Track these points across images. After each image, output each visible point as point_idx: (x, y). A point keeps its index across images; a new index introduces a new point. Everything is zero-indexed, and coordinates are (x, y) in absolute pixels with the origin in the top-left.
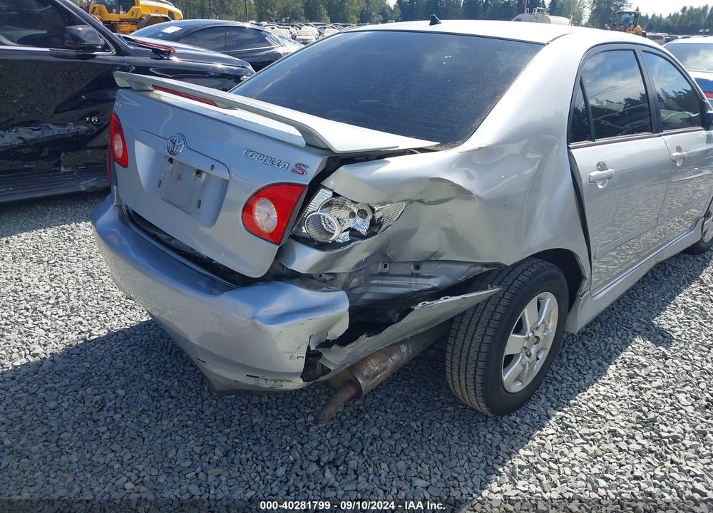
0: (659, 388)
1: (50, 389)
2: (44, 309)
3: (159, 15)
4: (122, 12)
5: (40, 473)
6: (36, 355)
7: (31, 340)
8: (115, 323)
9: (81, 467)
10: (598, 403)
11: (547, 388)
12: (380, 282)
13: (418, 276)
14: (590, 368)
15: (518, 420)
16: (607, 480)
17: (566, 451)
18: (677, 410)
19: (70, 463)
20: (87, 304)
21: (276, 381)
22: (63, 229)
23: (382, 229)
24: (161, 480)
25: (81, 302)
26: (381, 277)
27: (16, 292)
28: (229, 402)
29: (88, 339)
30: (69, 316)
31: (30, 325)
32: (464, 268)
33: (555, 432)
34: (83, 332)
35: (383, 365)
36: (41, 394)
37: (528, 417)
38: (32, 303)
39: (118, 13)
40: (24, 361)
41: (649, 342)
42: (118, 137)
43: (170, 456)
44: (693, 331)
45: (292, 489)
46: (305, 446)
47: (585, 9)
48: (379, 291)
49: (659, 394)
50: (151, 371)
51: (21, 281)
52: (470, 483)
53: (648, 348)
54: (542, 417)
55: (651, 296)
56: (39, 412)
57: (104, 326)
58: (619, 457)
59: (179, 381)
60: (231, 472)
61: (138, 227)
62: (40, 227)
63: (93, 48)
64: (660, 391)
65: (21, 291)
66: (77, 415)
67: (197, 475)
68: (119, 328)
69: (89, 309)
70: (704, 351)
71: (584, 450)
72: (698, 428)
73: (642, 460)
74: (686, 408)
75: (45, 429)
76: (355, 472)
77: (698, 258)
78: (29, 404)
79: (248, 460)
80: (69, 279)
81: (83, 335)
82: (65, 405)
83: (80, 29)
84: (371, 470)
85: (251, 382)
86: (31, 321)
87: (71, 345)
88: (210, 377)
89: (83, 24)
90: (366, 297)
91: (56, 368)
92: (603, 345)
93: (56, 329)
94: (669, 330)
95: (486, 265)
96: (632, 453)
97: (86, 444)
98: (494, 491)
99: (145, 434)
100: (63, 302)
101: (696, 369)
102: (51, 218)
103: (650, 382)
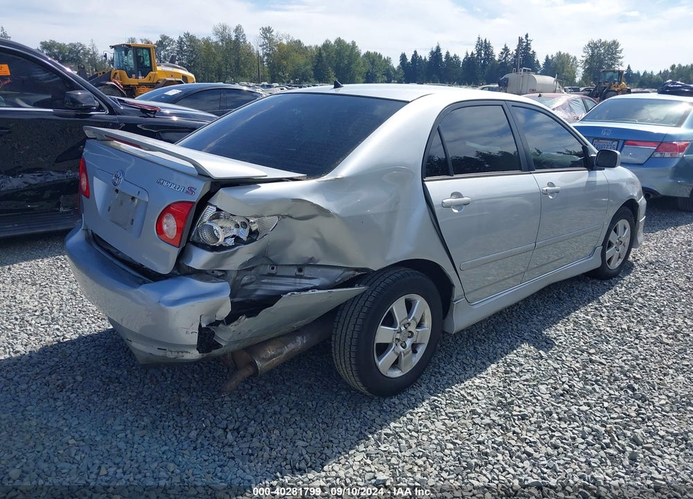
0: (527, 380)
1: (25, 376)
2: (30, 319)
3: (173, 79)
4: (140, 77)
5: (5, 433)
6: (18, 352)
7: (15, 341)
8: (86, 330)
9: (38, 429)
10: (469, 391)
11: (430, 379)
12: (270, 281)
13: (301, 277)
14: (474, 366)
15: (397, 402)
16: (454, 444)
17: (428, 424)
18: (535, 396)
19: (30, 426)
20: (66, 316)
21: (178, 352)
22: (58, 259)
23: (259, 237)
24: (98, 439)
25: (61, 314)
26: (270, 277)
27: (10, 306)
28: (165, 386)
29: (61, 341)
30: (49, 324)
31: (17, 331)
32: (339, 272)
33: (424, 410)
34: (58, 336)
35: (279, 351)
36: (16, 378)
37: (406, 399)
38: (22, 314)
39: (137, 78)
40: (8, 356)
41: (532, 347)
42: (84, 175)
43: (109, 422)
44: (575, 339)
45: (199, 446)
46: (217, 417)
47: (578, 68)
48: (269, 288)
49: (524, 385)
50: (108, 364)
51: (15, 298)
52: (342, 444)
53: (530, 351)
54: (418, 400)
55: (550, 312)
56: (13, 392)
57: (77, 332)
58: (471, 428)
59: (128, 371)
60: (154, 434)
61: (99, 245)
62: (39, 257)
63: (89, 109)
64: (526, 383)
65: (14, 306)
66: (41, 394)
67: (126, 435)
68: (88, 333)
69: (68, 319)
70: (578, 354)
71: (444, 424)
72: (548, 409)
73: (489, 431)
74: (543, 396)
75: (15, 403)
76: (252, 436)
77: (605, 283)
78: (5, 386)
79: (169, 426)
80: (55, 297)
81: (58, 338)
82: (34, 387)
83: (80, 93)
84: (265, 434)
85: (161, 353)
86: (18, 328)
87: (47, 346)
88: (135, 353)
89: (81, 89)
90: (259, 293)
91: (32, 361)
92: (491, 349)
93: (37, 334)
94: (555, 338)
95: (357, 270)
96: (483, 426)
97: (45, 413)
98: (360, 450)
99: (92, 408)
100: (46, 314)
101: (565, 367)
102: (50, 251)
103: (521, 377)
